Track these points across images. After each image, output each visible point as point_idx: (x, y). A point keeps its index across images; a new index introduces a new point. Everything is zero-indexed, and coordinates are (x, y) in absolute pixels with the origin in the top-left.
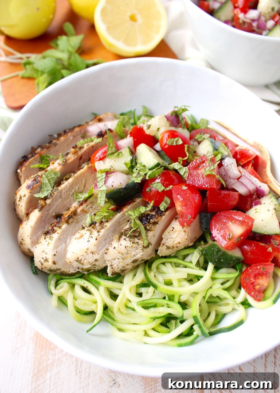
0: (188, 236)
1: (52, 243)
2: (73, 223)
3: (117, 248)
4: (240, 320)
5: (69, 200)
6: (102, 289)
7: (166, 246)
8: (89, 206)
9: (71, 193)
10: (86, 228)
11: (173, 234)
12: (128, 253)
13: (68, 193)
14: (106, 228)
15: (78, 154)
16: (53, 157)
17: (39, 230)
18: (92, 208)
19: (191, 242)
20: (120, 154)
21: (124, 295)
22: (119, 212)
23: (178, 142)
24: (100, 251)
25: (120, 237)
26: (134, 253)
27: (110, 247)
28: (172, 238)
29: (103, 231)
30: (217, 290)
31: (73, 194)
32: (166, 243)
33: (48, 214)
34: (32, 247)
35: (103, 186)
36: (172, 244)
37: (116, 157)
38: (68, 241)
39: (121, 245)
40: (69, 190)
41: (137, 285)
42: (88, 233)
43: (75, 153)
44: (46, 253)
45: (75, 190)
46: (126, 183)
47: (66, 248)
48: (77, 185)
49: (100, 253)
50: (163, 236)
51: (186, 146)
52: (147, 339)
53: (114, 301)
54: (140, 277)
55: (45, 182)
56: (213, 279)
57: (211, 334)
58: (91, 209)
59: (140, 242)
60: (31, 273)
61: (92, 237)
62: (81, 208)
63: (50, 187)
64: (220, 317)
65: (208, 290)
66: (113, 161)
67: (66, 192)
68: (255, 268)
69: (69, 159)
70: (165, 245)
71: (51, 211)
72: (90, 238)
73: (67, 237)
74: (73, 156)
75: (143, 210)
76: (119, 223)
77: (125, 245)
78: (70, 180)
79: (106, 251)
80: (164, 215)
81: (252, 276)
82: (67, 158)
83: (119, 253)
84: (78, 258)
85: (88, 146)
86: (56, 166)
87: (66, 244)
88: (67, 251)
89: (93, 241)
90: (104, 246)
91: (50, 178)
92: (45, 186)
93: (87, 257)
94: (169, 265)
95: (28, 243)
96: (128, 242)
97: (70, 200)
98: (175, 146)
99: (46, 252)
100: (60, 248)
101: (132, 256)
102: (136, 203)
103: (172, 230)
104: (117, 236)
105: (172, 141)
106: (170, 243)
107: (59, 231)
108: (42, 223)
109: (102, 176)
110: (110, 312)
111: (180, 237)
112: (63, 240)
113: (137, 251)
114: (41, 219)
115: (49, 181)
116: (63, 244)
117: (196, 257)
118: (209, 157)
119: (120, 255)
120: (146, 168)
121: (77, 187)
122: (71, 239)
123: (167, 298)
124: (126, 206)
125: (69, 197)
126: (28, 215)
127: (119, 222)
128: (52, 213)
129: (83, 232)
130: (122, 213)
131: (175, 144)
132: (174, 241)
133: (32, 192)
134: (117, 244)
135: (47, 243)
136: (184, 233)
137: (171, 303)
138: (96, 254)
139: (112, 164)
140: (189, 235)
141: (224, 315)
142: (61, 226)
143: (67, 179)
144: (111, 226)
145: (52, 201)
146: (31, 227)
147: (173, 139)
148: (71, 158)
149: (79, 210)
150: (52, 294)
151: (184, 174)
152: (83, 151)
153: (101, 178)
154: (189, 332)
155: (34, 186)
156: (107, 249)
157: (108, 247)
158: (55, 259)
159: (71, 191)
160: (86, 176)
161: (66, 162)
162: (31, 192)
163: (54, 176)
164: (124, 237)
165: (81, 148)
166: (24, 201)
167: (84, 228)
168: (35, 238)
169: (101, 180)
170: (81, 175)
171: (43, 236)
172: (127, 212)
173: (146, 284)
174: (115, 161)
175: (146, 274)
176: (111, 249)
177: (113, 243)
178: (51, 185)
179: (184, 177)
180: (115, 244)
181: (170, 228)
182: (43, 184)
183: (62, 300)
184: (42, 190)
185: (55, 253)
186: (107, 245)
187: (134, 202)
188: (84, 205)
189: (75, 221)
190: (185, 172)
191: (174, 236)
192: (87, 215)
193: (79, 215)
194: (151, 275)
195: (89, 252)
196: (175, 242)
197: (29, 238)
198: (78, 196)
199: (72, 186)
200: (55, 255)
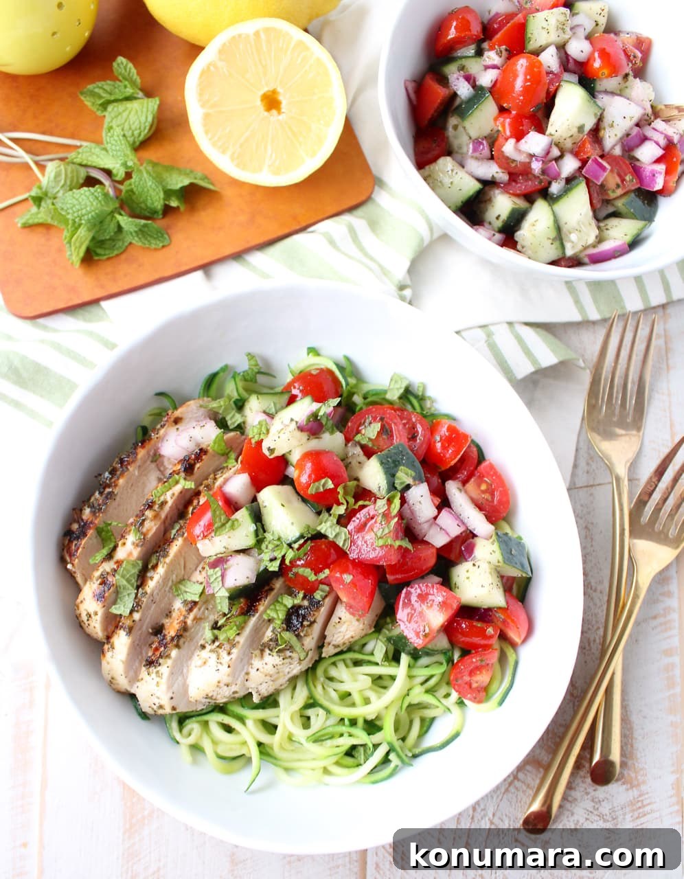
0: (364, 624)
1: (164, 681)
2: (186, 643)
3: (261, 670)
4: (454, 732)
5: (166, 599)
6: (250, 723)
7: (333, 645)
8: (202, 609)
9: (167, 589)
10: (208, 648)
11: (341, 627)
12: (278, 673)
13: (163, 591)
14: (240, 646)
15: (160, 518)
16: (117, 525)
17: (135, 660)
18: (207, 609)
19: (370, 628)
20: (236, 523)
21: (285, 726)
22: (254, 616)
23: (327, 485)
24: (237, 679)
25: (262, 651)
26: (287, 670)
27: (250, 670)
28: (340, 632)
29: (235, 651)
30: (418, 695)
31: (171, 588)
32: (332, 640)
33: (141, 633)
34: (132, 686)
35: (221, 590)
36: (342, 641)
37: (229, 531)
38: (185, 671)
39: (266, 664)
40: (164, 585)
41: (301, 709)
42: (214, 656)
43: (156, 516)
44: (158, 698)
45: (173, 581)
46: (256, 573)
47: (185, 681)
48: (173, 574)
49: (239, 682)
50: (326, 633)
51: (340, 490)
52: (327, 778)
53: (273, 736)
54: (302, 694)
55: (121, 584)
56: (410, 677)
57: (415, 756)
58: (206, 611)
59: (294, 655)
60: (138, 719)
61: (221, 663)
62: (191, 616)
63: (131, 588)
64: (427, 724)
65: (404, 698)
66: (226, 537)
67: (160, 591)
68: (469, 661)
69: (148, 531)
70: (331, 644)
71: (144, 628)
72: (219, 666)
73: (183, 666)
74: (153, 523)
75: (289, 602)
76: (258, 631)
77: (272, 663)
78: (161, 570)
79: (246, 677)
80: (322, 606)
81: (466, 673)
82: (144, 530)
83: (266, 675)
84: (207, 695)
85: (174, 498)
86: (129, 549)
87: (183, 676)
88: (188, 686)
89: (224, 669)
90: (243, 669)
91: (128, 576)
92: (123, 589)
93: (220, 691)
94: (341, 665)
95: (123, 683)
96: (277, 658)
97: (169, 599)
98: (322, 492)
99: (158, 695)
100: (176, 685)
101: (286, 674)
102: (275, 591)
103: (339, 622)
104: (258, 652)
105: (315, 487)
106: (339, 639)
107: (169, 662)
108: (135, 649)
109: (216, 574)
110: (268, 749)
111: (352, 629)
112: (179, 671)
113: (292, 666)
114: (134, 645)
115: (128, 581)
116: (180, 678)
117: (381, 651)
118: (380, 509)
119: (268, 678)
120: (282, 543)
121: (174, 576)
122: (188, 666)
123: (347, 722)
124: (260, 600)
125: (166, 596)
126: (108, 638)
127: (257, 628)
128: (147, 628)
129: (205, 654)
130: (257, 615)
131: (322, 490)
132: (344, 636)
133: (106, 604)
134: (260, 663)
135: (155, 682)
136: (357, 623)
137: (353, 730)
138: (233, 686)
139: (225, 544)
140: (366, 622)
141: (433, 719)
142: (170, 654)
143: (155, 567)
144: (246, 640)
145: (143, 615)
146: (123, 662)
147: (317, 484)
148: (151, 527)
149: (189, 622)
150: (178, 743)
151: (344, 545)
152: (167, 508)
153: (215, 577)
154: (386, 761)
155: (106, 595)
156: (247, 674)
157: (248, 669)
158: (174, 703)
159: (167, 585)
160: (183, 554)
161: (144, 539)
162: (104, 606)
163: (133, 571)
164: (267, 651)
165: (163, 504)
166: (98, 622)
167: (203, 647)
168: (131, 673)
169: (216, 579)
170: (176, 556)
171: (144, 669)
172: (265, 611)
173: (312, 704)
174: (229, 537)
175: (309, 690)
176: (253, 672)
177: (253, 662)
178: (132, 585)
179: (345, 548)
180: (257, 663)
181: (334, 619)
182: (120, 588)
183: (196, 748)
184: (120, 596)
185: (171, 695)
186: (246, 667)
187: (272, 589)
188: (195, 610)
189: (188, 639)
190: (345, 540)
191: (343, 628)
192: (203, 625)
193: (191, 628)
194: (318, 692)
195: (221, 685)
196: (346, 637)
197: (123, 677)
198: (180, 589)
199: (165, 579)
200: (172, 698)
